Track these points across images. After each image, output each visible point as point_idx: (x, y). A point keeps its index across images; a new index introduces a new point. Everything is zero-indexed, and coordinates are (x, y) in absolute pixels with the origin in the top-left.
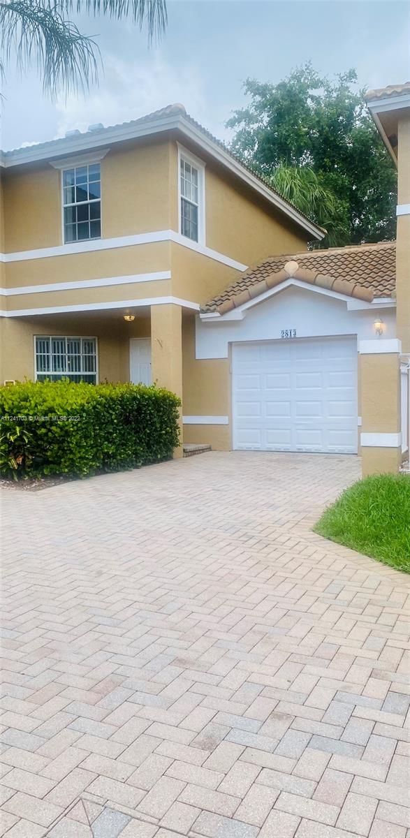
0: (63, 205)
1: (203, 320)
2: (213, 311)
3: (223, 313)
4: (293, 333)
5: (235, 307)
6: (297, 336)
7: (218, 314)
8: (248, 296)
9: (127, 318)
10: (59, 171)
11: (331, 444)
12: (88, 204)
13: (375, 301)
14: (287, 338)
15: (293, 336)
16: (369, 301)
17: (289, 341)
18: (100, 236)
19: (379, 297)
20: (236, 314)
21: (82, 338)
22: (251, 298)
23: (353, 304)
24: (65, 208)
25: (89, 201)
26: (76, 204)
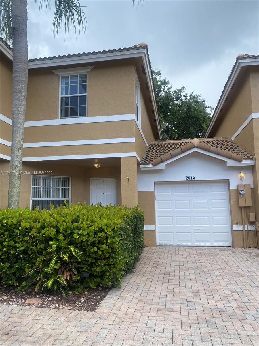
0: (60, 96)
1: (141, 169)
2: (148, 164)
3: (154, 165)
4: (193, 178)
5: (162, 162)
6: (196, 179)
7: (151, 166)
8: (170, 156)
9: (96, 166)
10: (59, 76)
11: (215, 241)
12: (77, 97)
13: (243, 161)
14: (189, 180)
15: (193, 179)
16: (240, 161)
17: (191, 182)
18: (86, 115)
19: (245, 159)
20: (162, 166)
21: (61, 177)
22: (172, 157)
23: (231, 163)
24: (61, 98)
25: (78, 95)
26: (69, 95)
